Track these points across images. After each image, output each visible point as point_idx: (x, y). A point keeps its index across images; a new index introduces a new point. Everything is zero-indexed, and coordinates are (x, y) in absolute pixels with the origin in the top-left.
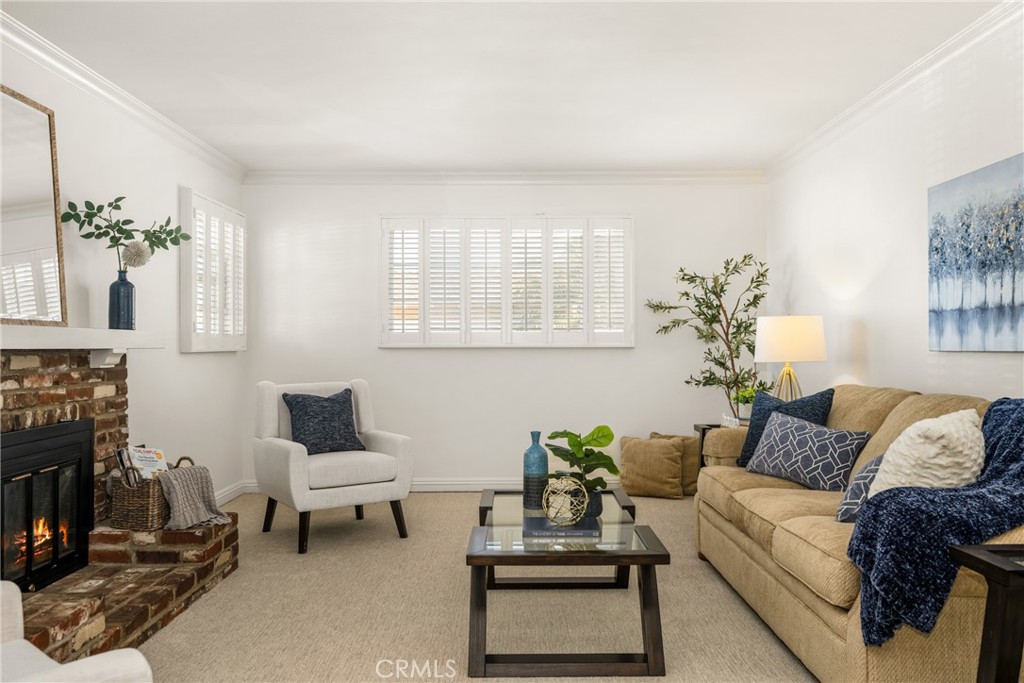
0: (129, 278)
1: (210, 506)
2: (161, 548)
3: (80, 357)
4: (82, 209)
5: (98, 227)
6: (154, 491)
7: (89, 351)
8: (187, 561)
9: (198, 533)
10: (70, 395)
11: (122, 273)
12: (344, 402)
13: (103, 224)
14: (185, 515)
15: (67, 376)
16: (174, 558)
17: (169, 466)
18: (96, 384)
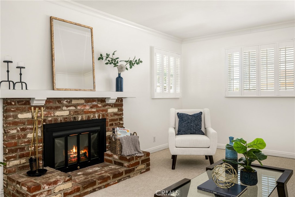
0: (121, 76)
1: (137, 149)
2: (119, 161)
3: (102, 100)
4: (104, 56)
5: (109, 61)
6: (118, 142)
7: (105, 98)
8: (125, 167)
9: (128, 158)
10: (97, 111)
11: (119, 74)
12: (198, 117)
13: (110, 60)
14: (127, 151)
15: (96, 106)
16: (121, 165)
17: (131, 134)
18: (109, 108)
